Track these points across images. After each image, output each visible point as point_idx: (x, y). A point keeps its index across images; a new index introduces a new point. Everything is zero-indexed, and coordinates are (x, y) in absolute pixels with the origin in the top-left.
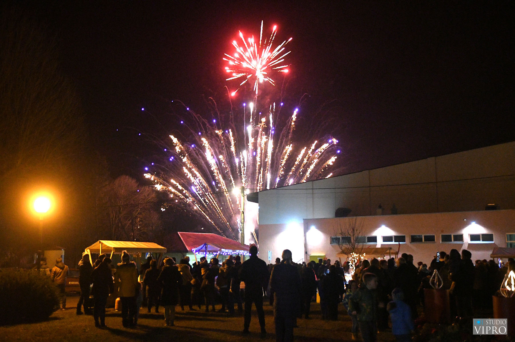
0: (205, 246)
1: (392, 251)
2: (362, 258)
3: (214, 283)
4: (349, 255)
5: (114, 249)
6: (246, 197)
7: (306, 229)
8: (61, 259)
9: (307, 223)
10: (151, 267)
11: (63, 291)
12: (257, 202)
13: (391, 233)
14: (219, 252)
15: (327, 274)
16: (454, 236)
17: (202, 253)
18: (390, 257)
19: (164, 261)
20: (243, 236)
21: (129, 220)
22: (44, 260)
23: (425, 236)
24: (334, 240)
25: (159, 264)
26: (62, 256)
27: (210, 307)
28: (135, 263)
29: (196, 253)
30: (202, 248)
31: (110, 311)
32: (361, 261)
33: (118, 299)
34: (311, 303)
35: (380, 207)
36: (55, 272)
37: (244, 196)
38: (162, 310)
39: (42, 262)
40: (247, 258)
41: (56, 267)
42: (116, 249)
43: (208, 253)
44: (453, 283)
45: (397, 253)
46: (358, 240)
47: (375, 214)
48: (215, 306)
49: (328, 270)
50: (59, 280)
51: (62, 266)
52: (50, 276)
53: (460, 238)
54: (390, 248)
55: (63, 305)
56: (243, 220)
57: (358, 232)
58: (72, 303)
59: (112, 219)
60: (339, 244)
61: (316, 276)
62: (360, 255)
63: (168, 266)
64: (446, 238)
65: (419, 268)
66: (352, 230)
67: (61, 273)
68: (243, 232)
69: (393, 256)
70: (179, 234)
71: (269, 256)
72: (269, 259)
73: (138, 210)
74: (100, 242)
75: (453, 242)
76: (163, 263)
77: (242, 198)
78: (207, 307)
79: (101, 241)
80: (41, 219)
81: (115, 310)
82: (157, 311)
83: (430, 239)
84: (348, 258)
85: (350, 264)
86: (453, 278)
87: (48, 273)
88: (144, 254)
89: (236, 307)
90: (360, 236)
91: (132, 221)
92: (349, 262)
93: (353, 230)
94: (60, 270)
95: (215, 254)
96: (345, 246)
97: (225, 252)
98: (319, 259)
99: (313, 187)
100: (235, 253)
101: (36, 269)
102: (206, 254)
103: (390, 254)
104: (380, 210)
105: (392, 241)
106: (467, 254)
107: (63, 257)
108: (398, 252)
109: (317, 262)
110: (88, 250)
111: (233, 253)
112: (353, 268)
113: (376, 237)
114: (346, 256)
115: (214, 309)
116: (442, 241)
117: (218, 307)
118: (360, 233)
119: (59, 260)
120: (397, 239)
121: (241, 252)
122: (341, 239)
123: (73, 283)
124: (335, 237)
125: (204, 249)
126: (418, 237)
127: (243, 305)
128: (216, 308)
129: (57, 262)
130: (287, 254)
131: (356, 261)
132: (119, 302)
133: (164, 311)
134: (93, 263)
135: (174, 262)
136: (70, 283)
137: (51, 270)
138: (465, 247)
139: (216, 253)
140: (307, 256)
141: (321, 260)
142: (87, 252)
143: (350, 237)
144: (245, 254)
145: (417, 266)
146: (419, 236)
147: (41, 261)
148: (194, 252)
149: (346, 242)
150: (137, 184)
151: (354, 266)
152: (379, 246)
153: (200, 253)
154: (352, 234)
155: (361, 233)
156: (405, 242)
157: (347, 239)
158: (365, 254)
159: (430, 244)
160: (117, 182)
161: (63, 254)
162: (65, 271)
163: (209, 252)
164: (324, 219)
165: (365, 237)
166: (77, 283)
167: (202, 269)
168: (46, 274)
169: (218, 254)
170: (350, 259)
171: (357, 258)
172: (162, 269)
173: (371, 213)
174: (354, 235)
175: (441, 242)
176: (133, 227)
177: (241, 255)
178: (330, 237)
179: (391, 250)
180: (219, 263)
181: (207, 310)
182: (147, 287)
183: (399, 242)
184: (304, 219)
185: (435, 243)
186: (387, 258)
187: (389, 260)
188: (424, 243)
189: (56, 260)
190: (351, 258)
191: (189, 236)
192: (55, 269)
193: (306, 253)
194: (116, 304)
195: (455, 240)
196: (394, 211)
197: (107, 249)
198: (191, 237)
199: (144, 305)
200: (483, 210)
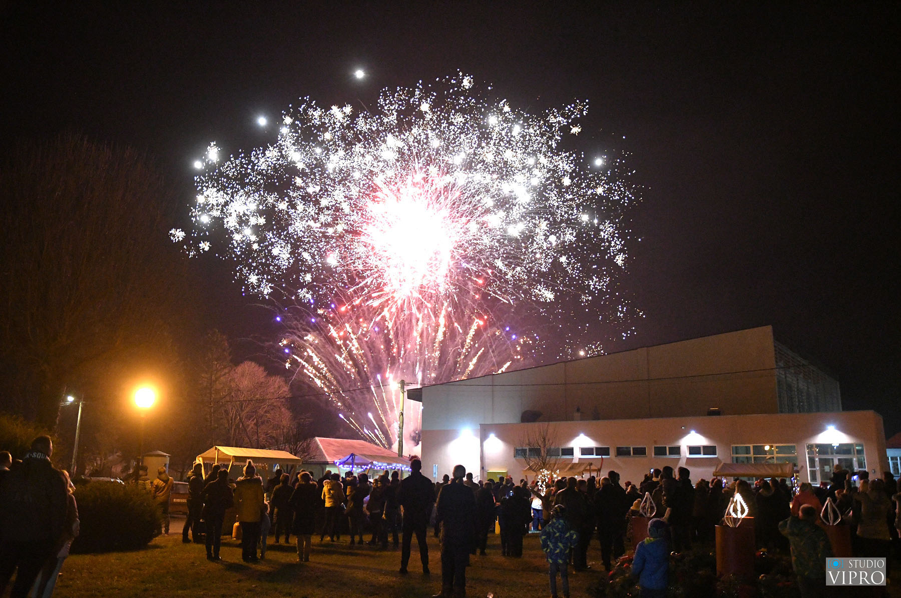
0: (351, 457)
1: (593, 467)
2: (555, 476)
3: (362, 506)
4: (539, 473)
5: (234, 458)
6: (406, 394)
7: (483, 437)
8: (164, 468)
9: (485, 430)
10: (281, 483)
11: (165, 512)
12: (420, 401)
13: (590, 443)
14: (370, 465)
15: (510, 497)
16: (669, 448)
17: (348, 466)
18: (590, 475)
19: (299, 476)
20: (401, 444)
21: (253, 420)
22: (145, 469)
23: (633, 449)
24: (519, 452)
25: (292, 480)
26: (165, 465)
27: (357, 538)
28: (261, 478)
29: (340, 466)
30: (348, 460)
31: (226, 539)
32: (554, 481)
33: (237, 524)
34: (489, 535)
35: (578, 410)
36: (157, 486)
37: (403, 393)
38: (294, 541)
39: (141, 472)
40: (406, 476)
41: (158, 480)
42: (237, 458)
43: (355, 466)
44: (668, 509)
45: (599, 470)
46: (550, 453)
47: (572, 420)
48: (363, 537)
49: (511, 491)
50: (161, 497)
51: (165, 479)
52: (150, 491)
53: (676, 450)
54: (591, 463)
55: (166, 529)
56: (401, 425)
57: (551, 441)
58: (177, 528)
59: (232, 418)
60: (525, 457)
61: (494, 498)
62: (552, 471)
63: (303, 483)
64: (660, 451)
65: (627, 489)
66: (542, 440)
67: (164, 487)
68: (401, 440)
69: (594, 474)
70: (318, 441)
71: (434, 472)
72: (434, 476)
73: (265, 407)
74: (216, 448)
75: (668, 456)
76: (297, 479)
77: (402, 394)
78: (353, 538)
79: (218, 447)
80: (143, 416)
81: (232, 538)
82: (287, 541)
83: (640, 452)
84: (537, 475)
85: (540, 483)
86: (669, 503)
87: (149, 486)
88: (272, 467)
89: (390, 539)
90: (553, 447)
91: (257, 421)
92: (538, 482)
93: (544, 439)
94: (162, 484)
95: (364, 467)
96: (534, 461)
97: (377, 466)
98: (499, 476)
99: (493, 382)
100: (390, 466)
101: (134, 481)
102: (352, 468)
103: (590, 471)
104: (577, 415)
105: (593, 455)
106: (684, 472)
107: (167, 465)
108: (601, 467)
109: (497, 480)
110: (201, 459)
111: (388, 467)
112: (543, 490)
113: (573, 449)
114: (534, 474)
115: (361, 542)
116: (655, 455)
117: (367, 538)
118: (552, 443)
119: (162, 470)
120: (600, 451)
121: (399, 466)
122: (528, 450)
123: (178, 500)
124: (520, 448)
125: (350, 461)
126: (625, 450)
127: (400, 536)
128: (363, 539)
129: (160, 473)
130: (460, 470)
131: (547, 480)
132: (238, 527)
133: (297, 541)
134: (205, 476)
135: (312, 477)
136: (175, 500)
137: (152, 483)
138: (682, 464)
139: (366, 467)
140: (483, 472)
141: (502, 479)
142: (199, 460)
143: (540, 449)
144: (403, 469)
145: (623, 486)
146: (627, 448)
147: (141, 470)
148: (337, 464)
149: (534, 455)
150: (265, 374)
151: (544, 486)
152: (576, 461)
153: (345, 466)
154: (542, 446)
155: (554, 444)
156: (609, 455)
157: (535, 451)
158: (558, 471)
159: (639, 459)
160: (239, 369)
161: (168, 462)
162: (169, 486)
163: (357, 464)
164: (507, 424)
165: (559, 449)
166: (184, 501)
167: (348, 487)
168: (145, 489)
169: (368, 467)
170: (539, 477)
171: (549, 476)
172: (296, 488)
173: (568, 418)
174: (545, 446)
175: (653, 455)
176: (257, 429)
177: (399, 469)
178: (514, 448)
179: (591, 466)
180: (369, 480)
181: (353, 542)
182: (276, 510)
183: (602, 455)
184: (480, 424)
185: (647, 457)
186: (586, 477)
187: (589, 480)
188: (632, 457)
189: (158, 470)
190: (541, 476)
191: (330, 444)
192: (157, 481)
193: (482, 468)
194: (234, 531)
195: (670, 454)
196: (596, 416)
197: (224, 457)
198: (332, 445)
199: (271, 533)
200: (705, 415)
